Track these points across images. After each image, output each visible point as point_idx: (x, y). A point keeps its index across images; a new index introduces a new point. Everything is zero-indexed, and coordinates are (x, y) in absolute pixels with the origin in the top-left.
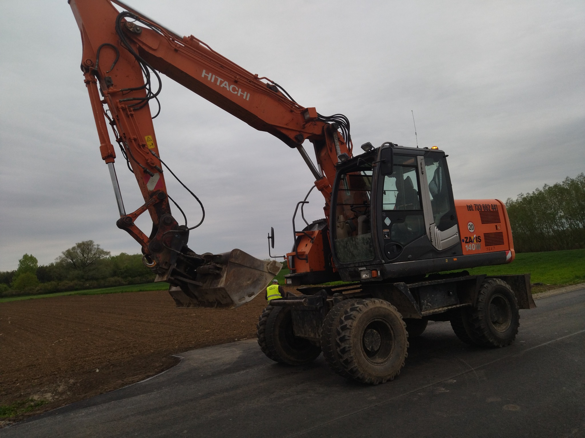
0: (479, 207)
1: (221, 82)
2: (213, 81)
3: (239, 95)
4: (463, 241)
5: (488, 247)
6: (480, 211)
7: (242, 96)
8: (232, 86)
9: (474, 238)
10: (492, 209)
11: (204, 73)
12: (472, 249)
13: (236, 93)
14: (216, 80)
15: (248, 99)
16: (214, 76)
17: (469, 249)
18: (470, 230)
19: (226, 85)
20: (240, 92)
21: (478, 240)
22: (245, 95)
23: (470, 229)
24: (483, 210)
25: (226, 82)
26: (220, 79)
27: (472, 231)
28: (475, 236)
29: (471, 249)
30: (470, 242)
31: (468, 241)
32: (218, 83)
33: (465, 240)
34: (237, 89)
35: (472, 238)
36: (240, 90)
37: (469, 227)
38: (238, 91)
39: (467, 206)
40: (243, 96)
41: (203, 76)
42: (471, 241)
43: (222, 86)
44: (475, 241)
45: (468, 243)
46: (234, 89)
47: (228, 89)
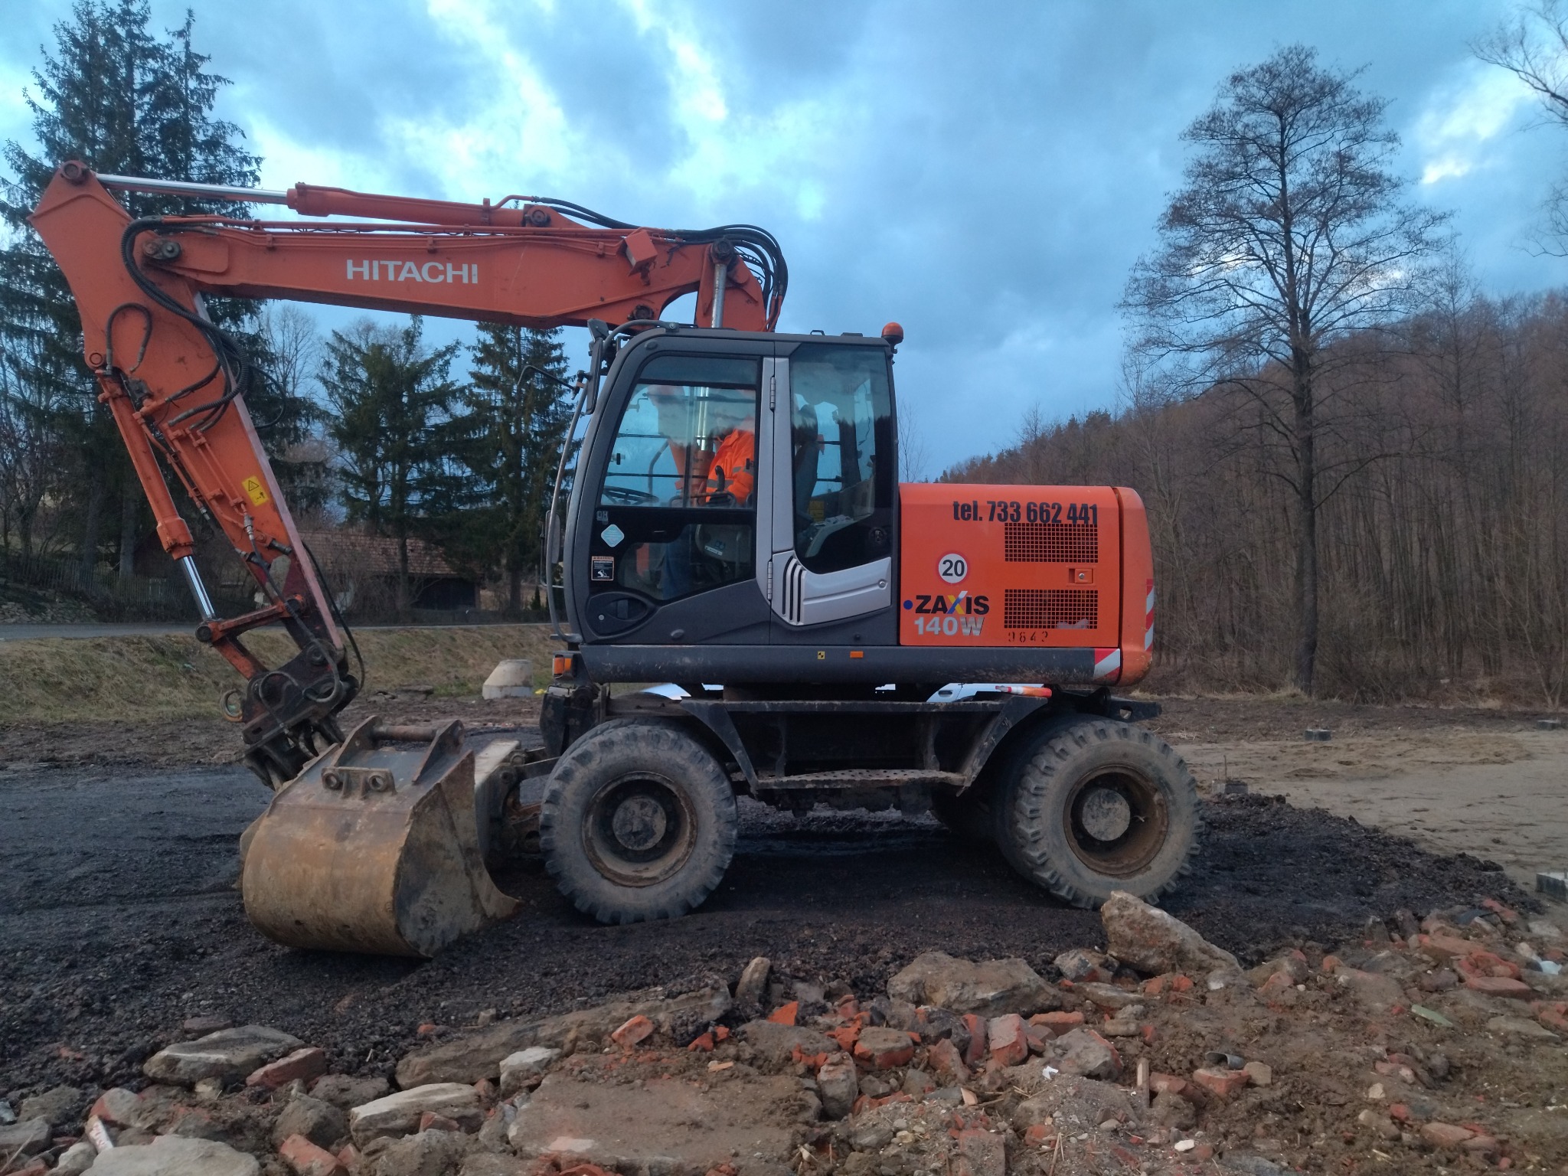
0: (1010, 511)
1: (398, 270)
2: (376, 277)
3: (450, 280)
4: (908, 605)
5: (1018, 631)
6: (1009, 521)
7: (458, 279)
8: (426, 268)
9: (958, 601)
10: (1069, 518)
11: (350, 269)
12: (941, 632)
13: (441, 278)
14: (383, 270)
15: (475, 280)
16: (376, 264)
17: (928, 629)
18: (945, 578)
19: (410, 271)
20: (450, 273)
21: (974, 606)
22: (465, 273)
23: (945, 574)
24: (1024, 520)
25: (410, 264)
26: (391, 265)
27: (954, 579)
28: (963, 594)
29: (937, 630)
30: (935, 610)
31: (930, 606)
32: (391, 277)
33: (917, 603)
34: (441, 267)
35: (952, 599)
36: (449, 266)
37: (942, 568)
38: (444, 273)
39: (956, 505)
40: (461, 277)
41: (350, 276)
42: (944, 610)
43: (401, 278)
44: (960, 609)
45: (927, 611)
46: (433, 272)
47: (419, 279)
